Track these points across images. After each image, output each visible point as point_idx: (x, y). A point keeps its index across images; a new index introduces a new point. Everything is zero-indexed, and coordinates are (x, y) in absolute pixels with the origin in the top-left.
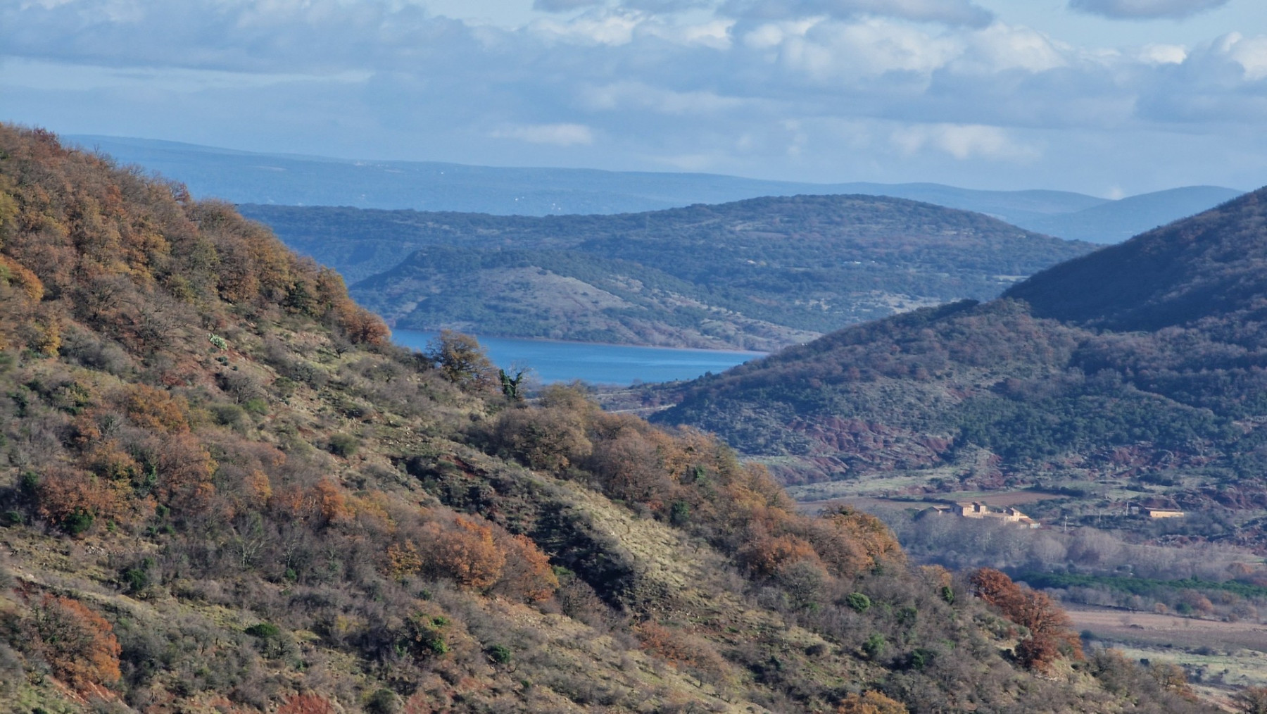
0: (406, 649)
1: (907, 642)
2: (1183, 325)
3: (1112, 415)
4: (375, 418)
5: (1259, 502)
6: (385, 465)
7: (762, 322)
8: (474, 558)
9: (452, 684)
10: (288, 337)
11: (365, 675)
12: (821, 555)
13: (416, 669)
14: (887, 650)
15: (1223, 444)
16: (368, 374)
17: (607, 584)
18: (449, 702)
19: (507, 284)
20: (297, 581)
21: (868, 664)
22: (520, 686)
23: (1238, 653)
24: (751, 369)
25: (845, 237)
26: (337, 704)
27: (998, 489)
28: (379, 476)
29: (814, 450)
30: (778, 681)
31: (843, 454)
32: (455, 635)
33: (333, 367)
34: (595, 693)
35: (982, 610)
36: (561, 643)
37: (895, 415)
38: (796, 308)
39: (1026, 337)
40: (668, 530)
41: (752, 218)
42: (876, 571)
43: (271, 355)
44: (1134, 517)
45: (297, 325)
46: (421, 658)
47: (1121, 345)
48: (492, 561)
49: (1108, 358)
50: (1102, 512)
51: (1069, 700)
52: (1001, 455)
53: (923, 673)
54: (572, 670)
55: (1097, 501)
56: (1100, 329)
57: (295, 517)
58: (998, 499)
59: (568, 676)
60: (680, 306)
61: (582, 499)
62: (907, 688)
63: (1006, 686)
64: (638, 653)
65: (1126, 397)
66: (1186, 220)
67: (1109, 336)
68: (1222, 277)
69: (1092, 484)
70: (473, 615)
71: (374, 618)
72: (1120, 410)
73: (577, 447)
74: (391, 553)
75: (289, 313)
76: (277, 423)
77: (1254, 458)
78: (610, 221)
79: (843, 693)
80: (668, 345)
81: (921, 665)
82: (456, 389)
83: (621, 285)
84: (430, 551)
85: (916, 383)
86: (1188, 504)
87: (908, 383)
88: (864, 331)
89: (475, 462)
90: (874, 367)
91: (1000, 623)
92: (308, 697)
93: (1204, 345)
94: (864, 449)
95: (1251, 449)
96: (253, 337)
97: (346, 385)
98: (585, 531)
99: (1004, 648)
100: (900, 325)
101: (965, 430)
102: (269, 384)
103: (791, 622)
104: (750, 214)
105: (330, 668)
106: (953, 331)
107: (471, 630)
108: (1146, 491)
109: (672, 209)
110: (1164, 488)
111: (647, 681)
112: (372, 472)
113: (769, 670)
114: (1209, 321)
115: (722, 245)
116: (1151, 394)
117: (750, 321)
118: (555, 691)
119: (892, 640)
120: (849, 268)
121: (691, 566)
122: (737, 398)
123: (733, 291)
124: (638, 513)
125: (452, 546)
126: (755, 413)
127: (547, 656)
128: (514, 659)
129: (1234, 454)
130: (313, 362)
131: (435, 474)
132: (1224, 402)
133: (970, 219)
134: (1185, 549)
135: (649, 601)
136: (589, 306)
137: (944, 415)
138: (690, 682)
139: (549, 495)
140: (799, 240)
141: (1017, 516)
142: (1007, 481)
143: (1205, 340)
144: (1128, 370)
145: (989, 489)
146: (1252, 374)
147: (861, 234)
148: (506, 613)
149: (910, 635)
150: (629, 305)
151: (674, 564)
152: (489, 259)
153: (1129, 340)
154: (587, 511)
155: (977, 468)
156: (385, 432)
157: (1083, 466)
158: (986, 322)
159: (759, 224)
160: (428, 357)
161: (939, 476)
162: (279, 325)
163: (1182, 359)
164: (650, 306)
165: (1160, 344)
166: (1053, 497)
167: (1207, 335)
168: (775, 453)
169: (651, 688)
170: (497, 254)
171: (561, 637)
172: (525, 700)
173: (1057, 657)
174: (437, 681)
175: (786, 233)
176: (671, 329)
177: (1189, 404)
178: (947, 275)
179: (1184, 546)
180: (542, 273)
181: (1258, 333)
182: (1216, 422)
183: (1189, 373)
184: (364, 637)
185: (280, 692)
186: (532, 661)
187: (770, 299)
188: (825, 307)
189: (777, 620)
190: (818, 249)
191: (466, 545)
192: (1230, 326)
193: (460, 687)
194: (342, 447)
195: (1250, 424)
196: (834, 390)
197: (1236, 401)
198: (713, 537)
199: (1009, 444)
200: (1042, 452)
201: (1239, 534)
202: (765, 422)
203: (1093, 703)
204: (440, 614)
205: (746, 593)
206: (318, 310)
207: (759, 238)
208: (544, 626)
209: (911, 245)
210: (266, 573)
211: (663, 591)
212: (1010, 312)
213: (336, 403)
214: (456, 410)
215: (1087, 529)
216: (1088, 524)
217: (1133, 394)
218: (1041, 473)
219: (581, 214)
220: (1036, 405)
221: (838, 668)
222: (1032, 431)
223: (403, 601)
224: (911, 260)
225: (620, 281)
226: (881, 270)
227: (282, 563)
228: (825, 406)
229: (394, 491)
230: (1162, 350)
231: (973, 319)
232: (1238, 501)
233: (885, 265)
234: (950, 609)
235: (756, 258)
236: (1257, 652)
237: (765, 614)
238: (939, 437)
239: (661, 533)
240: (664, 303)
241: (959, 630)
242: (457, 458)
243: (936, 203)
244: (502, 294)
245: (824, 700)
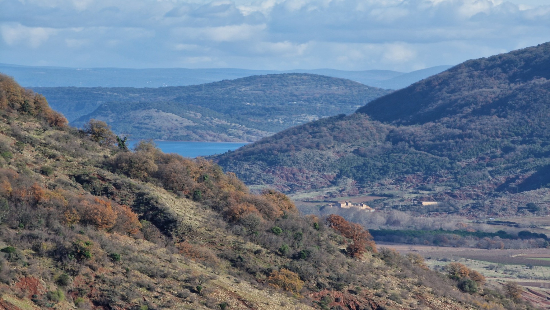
0: (73, 256)
1: (298, 247)
2: (434, 122)
3: (405, 161)
4: (61, 158)
5: (469, 197)
6: (66, 179)
7: (254, 130)
8: (103, 215)
9: (94, 271)
10: (21, 124)
11: (55, 268)
12: (260, 211)
13: (78, 265)
14: (290, 251)
15: (453, 172)
16: (58, 139)
17: (165, 227)
18: (93, 278)
19: (142, 117)
20: (24, 228)
21: (281, 257)
22: (124, 271)
23: (460, 260)
24: (248, 148)
25: (289, 91)
26: (43, 281)
27: (356, 196)
28: (63, 183)
29: (276, 181)
30: (242, 266)
31: (288, 183)
32: (95, 249)
33: (42, 137)
34: (159, 273)
35: (332, 232)
36: (143, 251)
37: (311, 165)
38: (269, 123)
39: (366, 129)
40: (192, 202)
41: (248, 85)
42: (284, 217)
43: (14, 132)
44: (416, 205)
45: (26, 119)
46: (80, 260)
47: (408, 131)
48: (111, 217)
49: (402, 137)
50: (401, 203)
51: (371, 270)
52: (357, 181)
53: (306, 260)
54: (148, 263)
55: (399, 199)
56: (398, 125)
57: (23, 200)
58: (357, 199)
59: (147, 266)
60: (218, 124)
61: (154, 190)
62: (299, 267)
63: (343, 265)
64: (178, 255)
65: (410, 153)
66: (434, 76)
67: (402, 127)
68: (450, 100)
69: (397, 192)
70: (103, 240)
71: (59, 243)
72: (408, 159)
73: (151, 167)
74: (66, 215)
75: (22, 114)
76: (16, 161)
77: (467, 178)
78: (187, 88)
79: (271, 270)
80: (213, 141)
81: (305, 257)
82: (98, 145)
83: (192, 115)
84: (83, 213)
85: (319, 151)
86: (439, 199)
87: (316, 151)
88: (296, 129)
89: (106, 176)
90: (301, 145)
91: (340, 238)
92: (29, 278)
93: (443, 130)
94: (297, 181)
95: (466, 174)
96: (6, 125)
97: (48, 144)
98: (155, 204)
99: (342, 249)
100: (312, 126)
101: (341, 171)
102: (13, 145)
103: (247, 240)
104: (248, 83)
105: (40, 266)
106: (334, 128)
107: (102, 247)
108: (420, 194)
109: (214, 82)
110: (428, 192)
111: (182, 267)
112: (60, 182)
113: (238, 261)
114: (445, 119)
115: (236, 97)
116: (421, 152)
117: (249, 129)
118: (141, 272)
119: (292, 246)
120: (291, 105)
121: (203, 218)
122: (241, 160)
123: (241, 117)
124: (179, 195)
125: (93, 210)
126: (250, 166)
127: (137, 257)
128: (122, 259)
129: (458, 176)
130: (33, 135)
131: (88, 182)
132: (453, 154)
133: (344, 82)
134: (437, 218)
135: (184, 233)
136: (178, 125)
137: (332, 164)
138: (201, 267)
139: (139, 189)
140: (269, 94)
141: (365, 207)
142: (360, 192)
143: (444, 128)
144: (411, 142)
145: (352, 196)
146: (465, 141)
147: (296, 90)
148: (118, 239)
149: (300, 244)
150: (196, 124)
151: (195, 217)
152: (134, 106)
153: (411, 129)
154: (156, 195)
155: (347, 187)
156: (66, 164)
157: (393, 184)
158: (349, 123)
159: (251, 87)
160: (85, 131)
161: (331, 191)
162: (18, 119)
163: (434, 136)
164: (205, 124)
165: (425, 130)
166: (380, 198)
167: (445, 125)
168: (259, 184)
169: (184, 270)
170: (138, 104)
171: (143, 249)
172: (127, 277)
173: (365, 251)
174: (88, 270)
175: (264, 91)
176: (214, 134)
177: (438, 155)
178: (334, 106)
179: (437, 216)
180: (157, 112)
181: (466, 123)
182: (450, 163)
183: (438, 142)
184: (55, 251)
185: (16, 276)
186: (130, 260)
187: (257, 119)
188: (281, 122)
189: (241, 239)
190: (278, 97)
191: (100, 210)
192: (454, 121)
193: (98, 272)
194: (46, 171)
195: (464, 163)
196: (283, 155)
197: (458, 153)
198: (212, 205)
199: (360, 176)
200: (375, 179)
201: (461, 211)
202: (254, 170)
203: (381, 271)
204: (88, 240)
205: (227, 228)
206: (35, 112)
207: (252, 93)
208: (135, 244)
209: (318, 94)
210: (10, 225)
211: (190, 229)
212: (360, 118)
213: (44, 153)
214: (97, 154)
215: (395, 211)
216: (395, 209)
217: (414, 152)
218: (375, 188)
219: (174, 86)
220: (372, 158)
221: (268, 259)
222: (371, 170)
223: (72, 235)
224: (318, 100)
225: (192, 114)
226: (305, 105)
227: (17, 221)
228: (280, 162)
229: (70, 190)
230: (425, 133)
231: (343, 122)
232: (460, 197)
233: (307, 103)
234: (317, 232)
235: (251, 102)
236: (468, 259)
237: (235, 237)
238: (330, 174)
239: (189, 204)
240: (211, 123)
241: (321, 241)
242: (98, 175)
243: (329, 76)
244: (140, 122)
245: (262, 274)
